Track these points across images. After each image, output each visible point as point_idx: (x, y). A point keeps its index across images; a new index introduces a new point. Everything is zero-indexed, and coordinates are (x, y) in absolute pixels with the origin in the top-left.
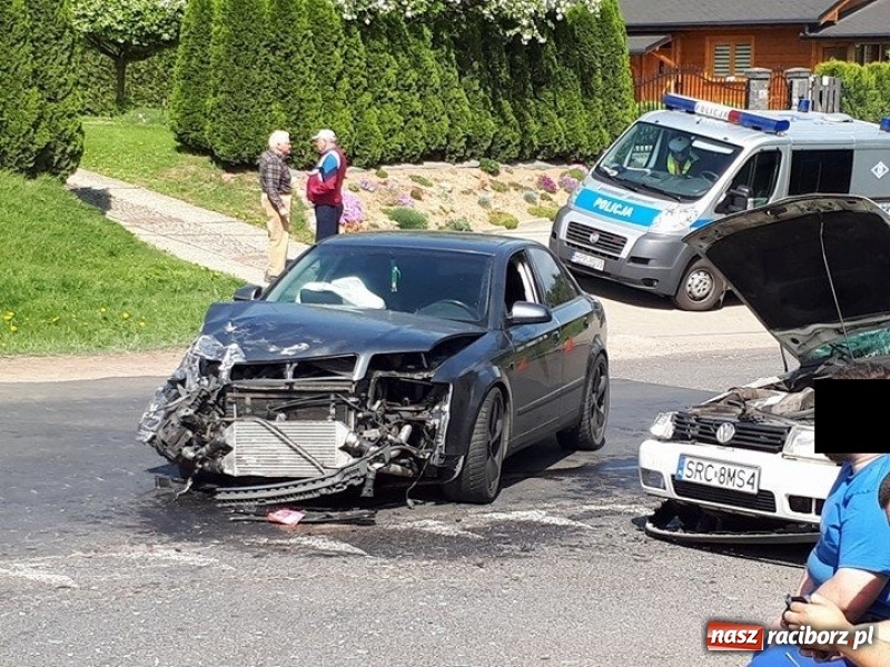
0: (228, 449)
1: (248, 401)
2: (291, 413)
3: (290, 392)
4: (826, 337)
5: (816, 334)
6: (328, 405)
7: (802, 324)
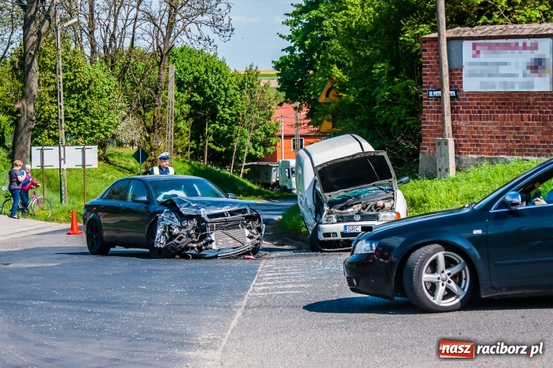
0: (212, 241)
1: (215, 226)
2: (228, 228)
3: (227, 221)
4: (341, 194)
5: (338, 194)
6: (238, 224)
7: (336, 190)
